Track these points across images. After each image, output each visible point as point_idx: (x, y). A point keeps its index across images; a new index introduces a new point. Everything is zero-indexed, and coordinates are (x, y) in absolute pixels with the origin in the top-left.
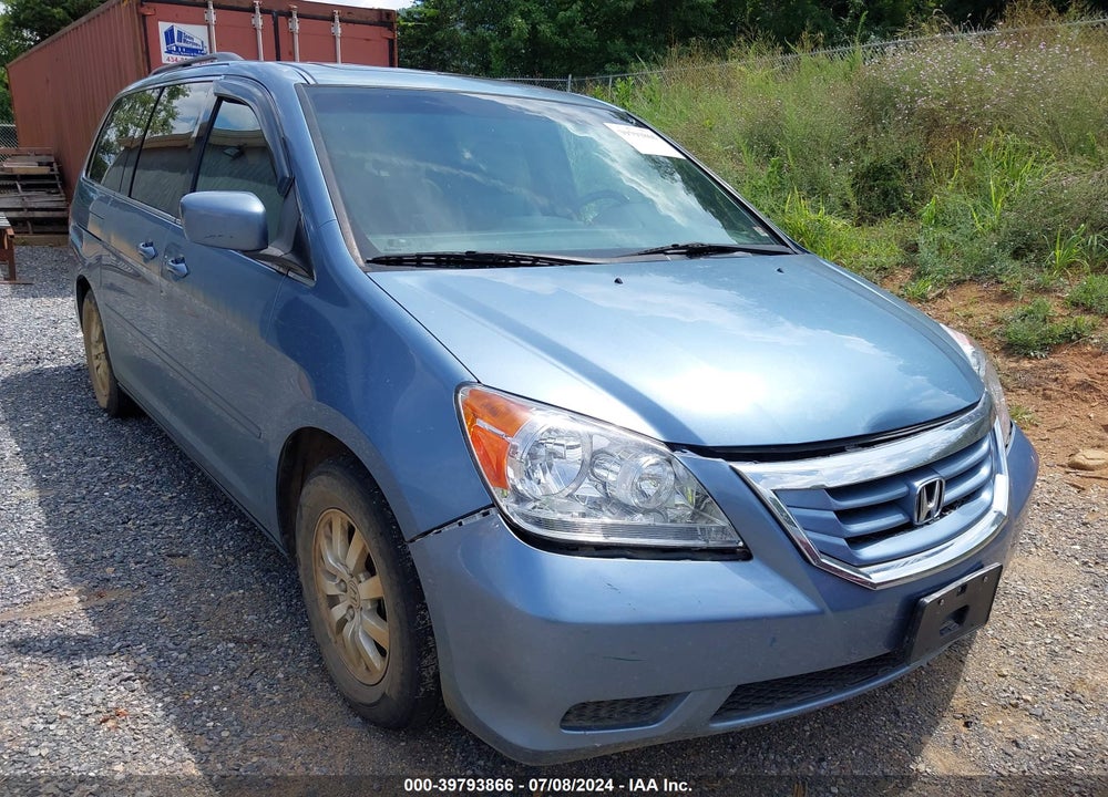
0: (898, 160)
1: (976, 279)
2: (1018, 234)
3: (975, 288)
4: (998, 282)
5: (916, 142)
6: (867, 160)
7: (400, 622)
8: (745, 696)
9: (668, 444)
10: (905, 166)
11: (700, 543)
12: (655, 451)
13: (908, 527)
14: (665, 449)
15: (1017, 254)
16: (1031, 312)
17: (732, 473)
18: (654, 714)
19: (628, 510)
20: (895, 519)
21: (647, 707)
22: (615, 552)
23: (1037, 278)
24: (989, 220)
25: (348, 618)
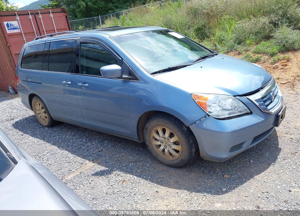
0: (203, 25)
1: (231, 51)
2: (238, 39)
3: (232, 53)
4: (236, 51)
5: (206, 21)
6: (196, 27)
7: (187, 143)
8: (256, 139)
9: (233, 96)
10: (205, 27)
11: (243, 113)
12: (231, 98)
13: (271, 102)
14: (233, 97)
15: (239, 43)
16: (247, 56)
17: (247, 99)
18: (241, 146)
19: (229, 110)
20: (269, 102)
21: (240, 146)
22: (232, 118)
23: (245, 48)
24: (230, 37)
25: (165, 148)
